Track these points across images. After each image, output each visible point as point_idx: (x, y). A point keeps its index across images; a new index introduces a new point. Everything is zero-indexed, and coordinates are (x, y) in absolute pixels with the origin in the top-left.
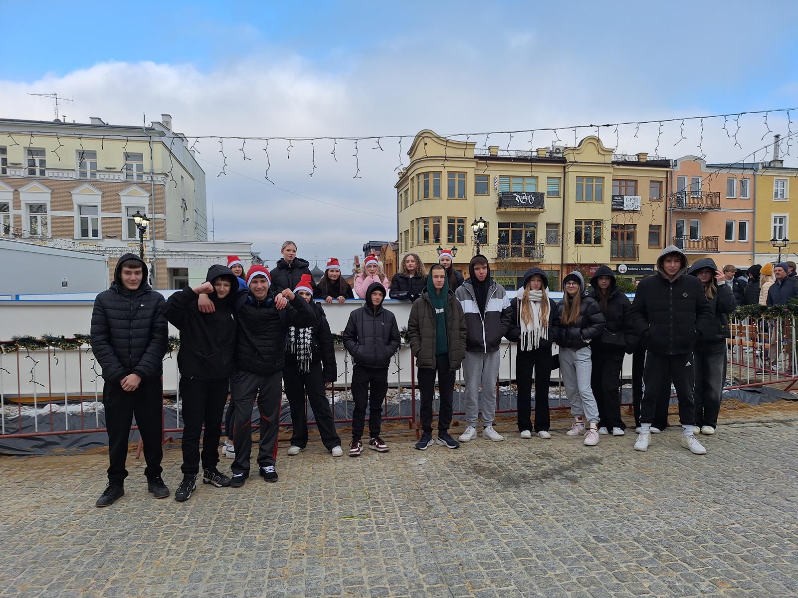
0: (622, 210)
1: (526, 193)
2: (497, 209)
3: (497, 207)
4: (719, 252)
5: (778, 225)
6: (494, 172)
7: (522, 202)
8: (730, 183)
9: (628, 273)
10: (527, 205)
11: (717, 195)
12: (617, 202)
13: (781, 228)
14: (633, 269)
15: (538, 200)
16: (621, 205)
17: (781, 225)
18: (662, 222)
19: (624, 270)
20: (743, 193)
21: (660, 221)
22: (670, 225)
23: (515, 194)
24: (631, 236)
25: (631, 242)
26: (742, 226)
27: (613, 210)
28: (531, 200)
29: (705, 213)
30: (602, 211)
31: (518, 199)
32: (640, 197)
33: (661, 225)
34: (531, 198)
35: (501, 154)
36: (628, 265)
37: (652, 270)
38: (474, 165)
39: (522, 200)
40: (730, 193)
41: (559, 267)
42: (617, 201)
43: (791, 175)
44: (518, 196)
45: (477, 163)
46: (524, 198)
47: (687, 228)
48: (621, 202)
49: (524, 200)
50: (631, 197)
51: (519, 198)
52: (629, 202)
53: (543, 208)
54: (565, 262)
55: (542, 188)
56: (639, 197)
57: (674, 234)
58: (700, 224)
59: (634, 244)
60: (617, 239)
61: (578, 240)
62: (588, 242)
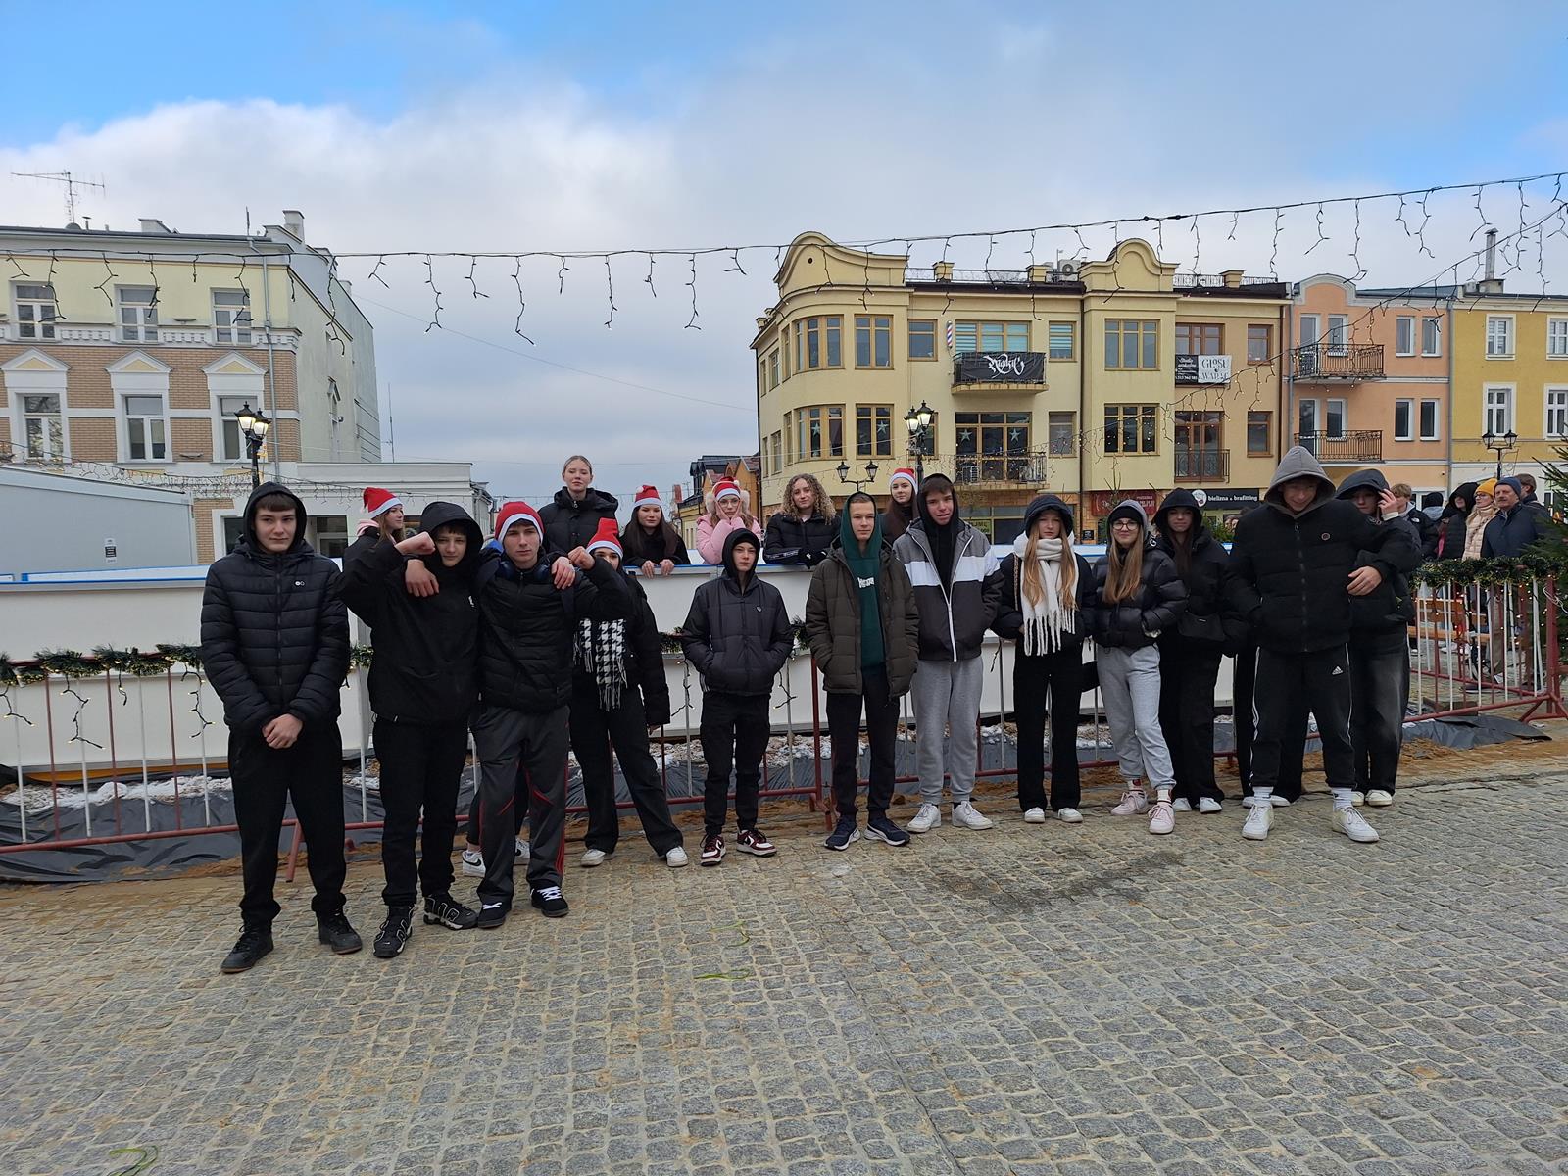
0: (1195, 383)
1: (1008, 353)
2: (954, 386)
3: (953, 382)
4: (1383, 462)
5: (1495, 406)
6: (944, 315)
7: (1001, 372)
8: (1403, 326)
9: (1210, 505)
10: (1011, 378)
11: (1378, 350)
12: (1185, 369)
13: (1501, 412)
14: (1218, 498)
15: (1033, 367)
16: (1193, 375)
17: (1501, 406)
18: (1272, 406)
19: (1202, 501)
20: (1428, 345)
21: (1268, 403)
22: (1289, 410)
23: (987, 357)
24: (1213, 435)
25: (1213, 446)
26: (1427, 411)
27: (1179, 384)
28: (1019, 369)
29: (1357, 386)
30: (1155, 387)
31: (994, 366)
32: (1230, 357)
33: (1271, 412)
34: (1018, 363)
35: (957, 278)
36: (1208, 492)
37: (1256, 499)
38: (905, 300)
39: (1001, 368)
40: (1403, 345)
41: (1076, 497)
42: (1185, 366)
43: (1518, 309)
44: (993, 361)
45: (912, 296)
46: (1005, 363)
47: (1321, 416)
48: (1193, 369)
49: (1006, 369)
50: (1212, 358)
51: (996, 365)
52: (1208, 368)
53: (1042, 383)
54: (1087, 488)
55: (1040, 344)
56: (1227, 358)
57: (1296, 428)
58: (1346, 408)
59: (1219, 450)
60: (1186, 441)
61: (1111, 446)
62: (1130, 447)
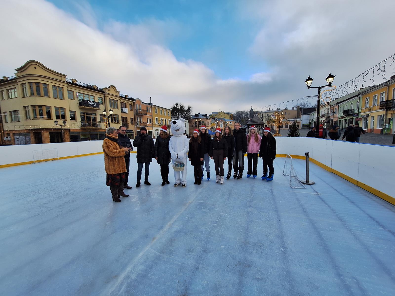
0: (123, 112)
1: (92, 101)
3: (79, 105)
6: (76, 90)
8: (147, 108)
10: (93, 106)
15: (98, 105)
17: (157, 120)
20: (150, 111)
21: (133, 117)
23: (88, 101)
24: (126, 121)
29: (142, 115)
30: (117, 112)
32: (128, 109)
34: (95, 104)
35: (78, 83)
38: (67, 85)
40: (147, 111)
43: (158, 108)
47: (139, 119)
51: (90, 103)
52: (125, 110)
53: (99, 108)
58: (142, 118)
60: (123, 121)
61: (112, 122)
62: (115, 122)
